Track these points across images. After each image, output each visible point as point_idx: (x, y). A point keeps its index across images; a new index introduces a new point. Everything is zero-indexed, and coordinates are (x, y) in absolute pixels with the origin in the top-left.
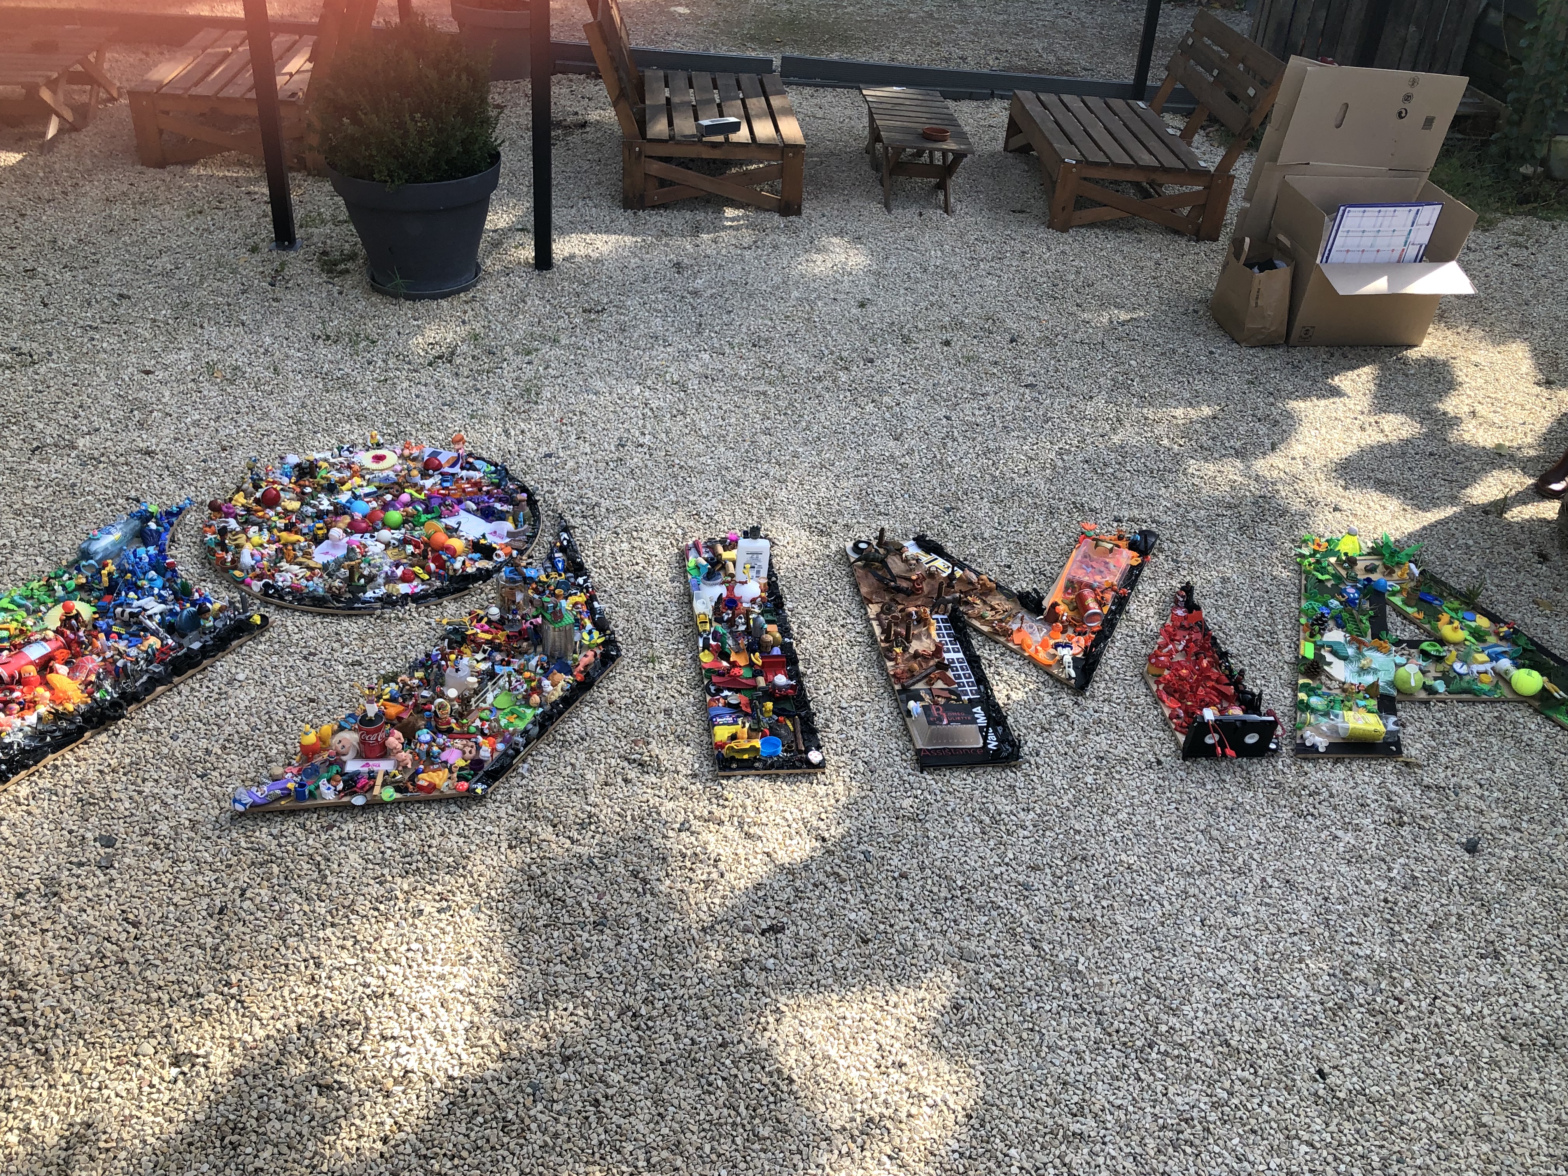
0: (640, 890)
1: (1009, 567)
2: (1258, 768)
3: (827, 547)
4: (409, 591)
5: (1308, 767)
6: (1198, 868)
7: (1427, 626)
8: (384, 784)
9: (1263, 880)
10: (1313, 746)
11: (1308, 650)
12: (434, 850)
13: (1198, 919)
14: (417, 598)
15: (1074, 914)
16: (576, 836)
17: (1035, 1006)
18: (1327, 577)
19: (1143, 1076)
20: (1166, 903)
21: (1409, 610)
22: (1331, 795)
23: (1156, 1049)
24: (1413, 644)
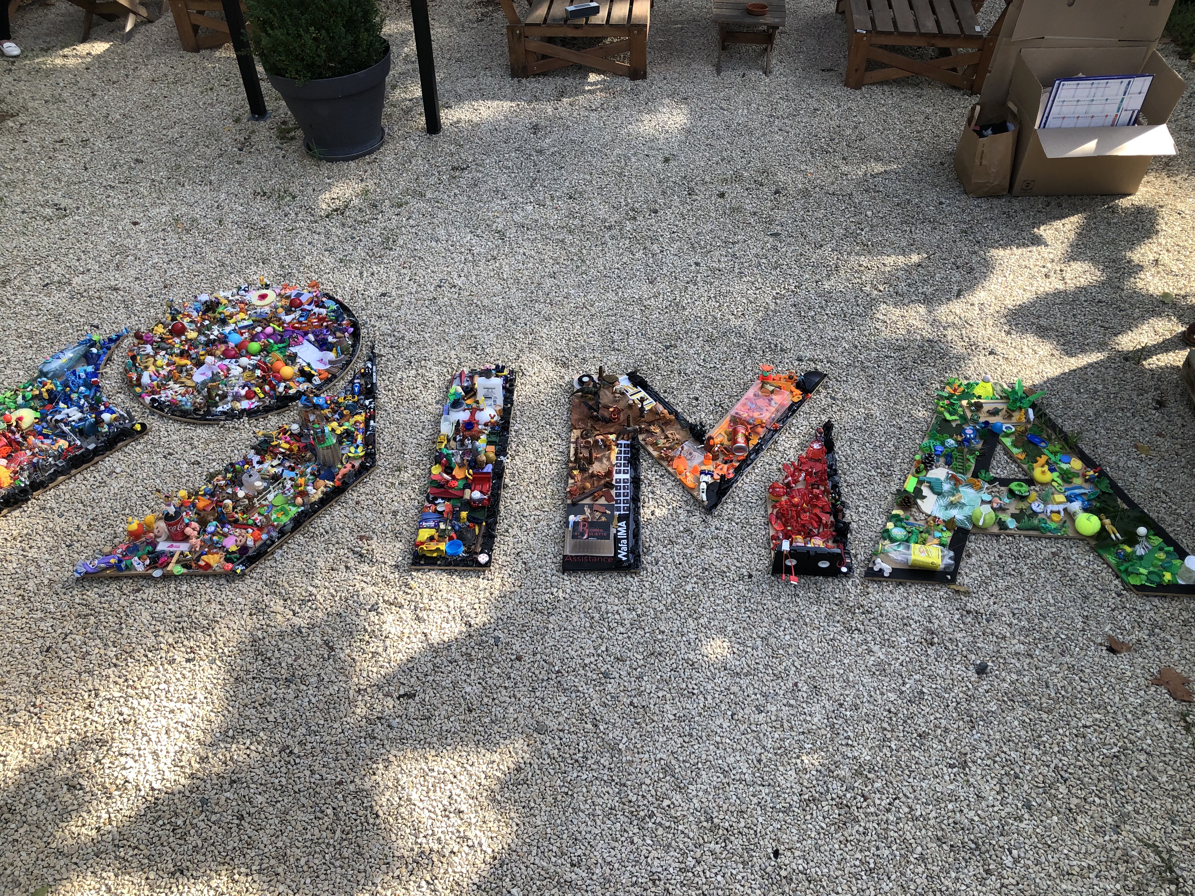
0: (326, 656)
1: (697, 399)
2: (830, 586)
3: (562, 377)
4: (247, 407)
5: (873, 588)
6: (745, 671)
7: (1025, 466)
8: (178, 562)
9: (796, 684)
10: (881, 570)
11: (910, 485)
12: (197, 614)
13: (729, 713)
14: (251, 413)
15: (635, 700)
16: (297, 609)
17: (575, 775)
18: (954, 418)
19: (636, 839)
20: (709, 697)
21: (1015, 451)
22: (881, 615)
23: (653, 820)
24: (1005, 482)
